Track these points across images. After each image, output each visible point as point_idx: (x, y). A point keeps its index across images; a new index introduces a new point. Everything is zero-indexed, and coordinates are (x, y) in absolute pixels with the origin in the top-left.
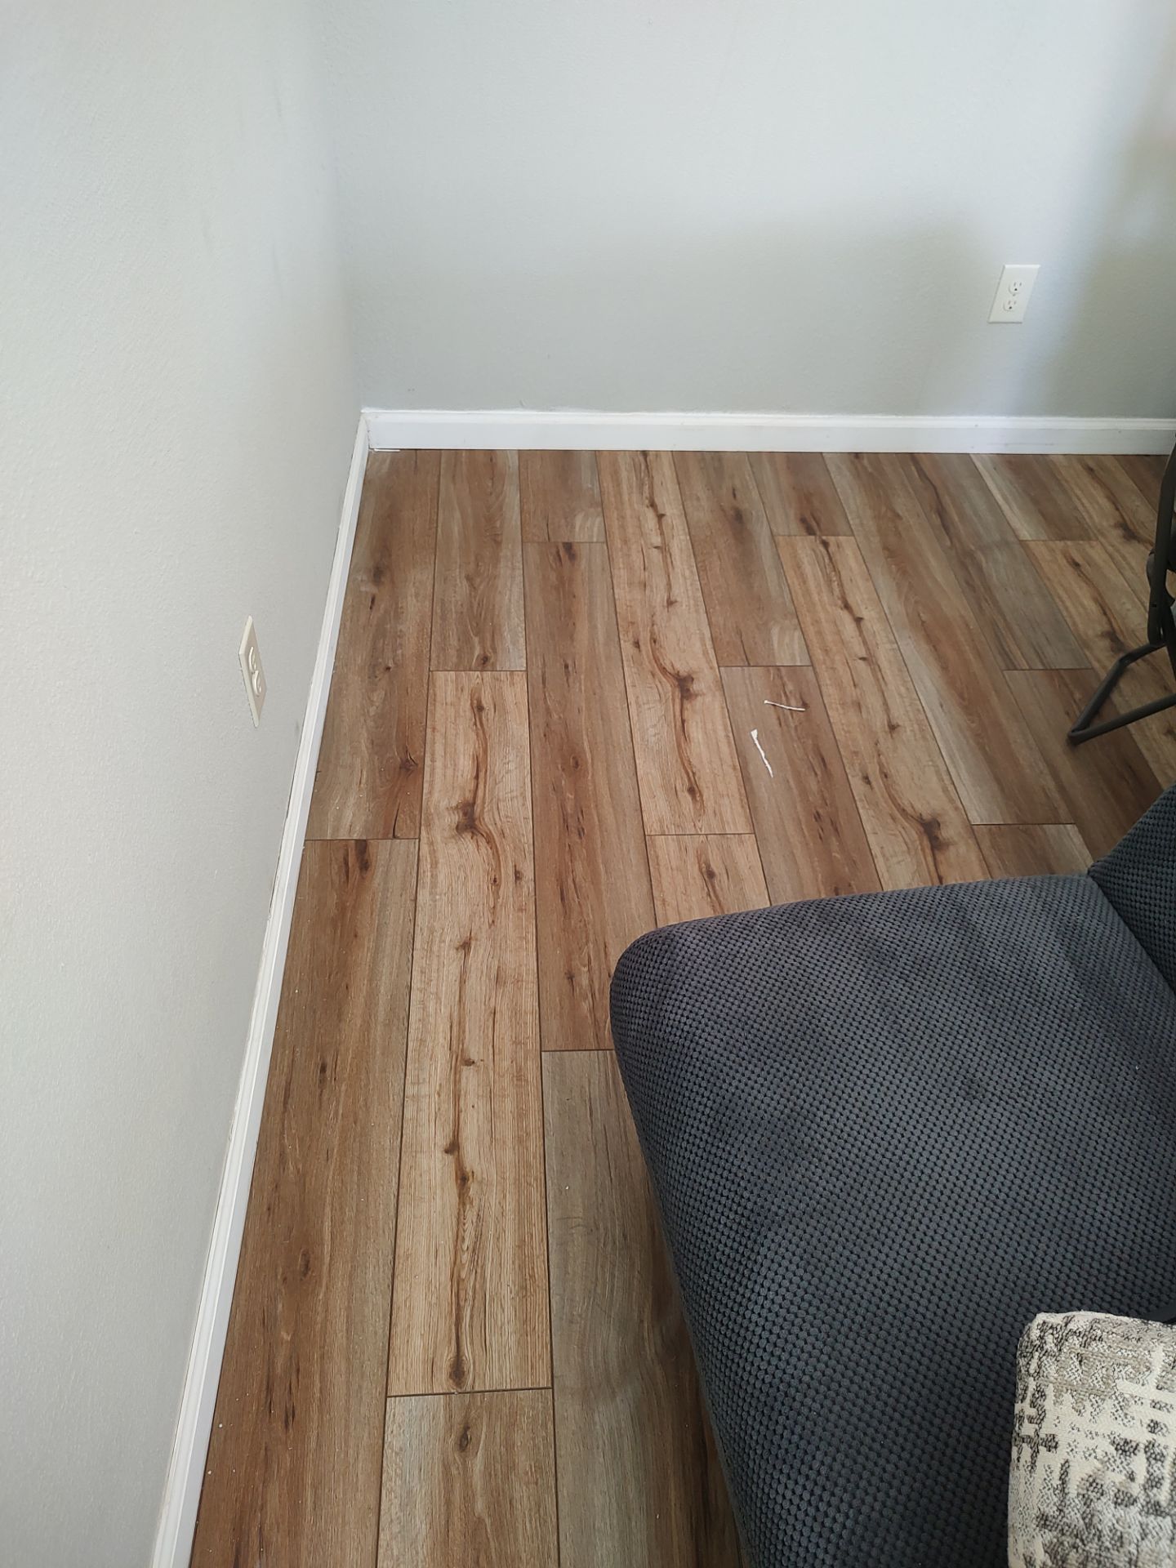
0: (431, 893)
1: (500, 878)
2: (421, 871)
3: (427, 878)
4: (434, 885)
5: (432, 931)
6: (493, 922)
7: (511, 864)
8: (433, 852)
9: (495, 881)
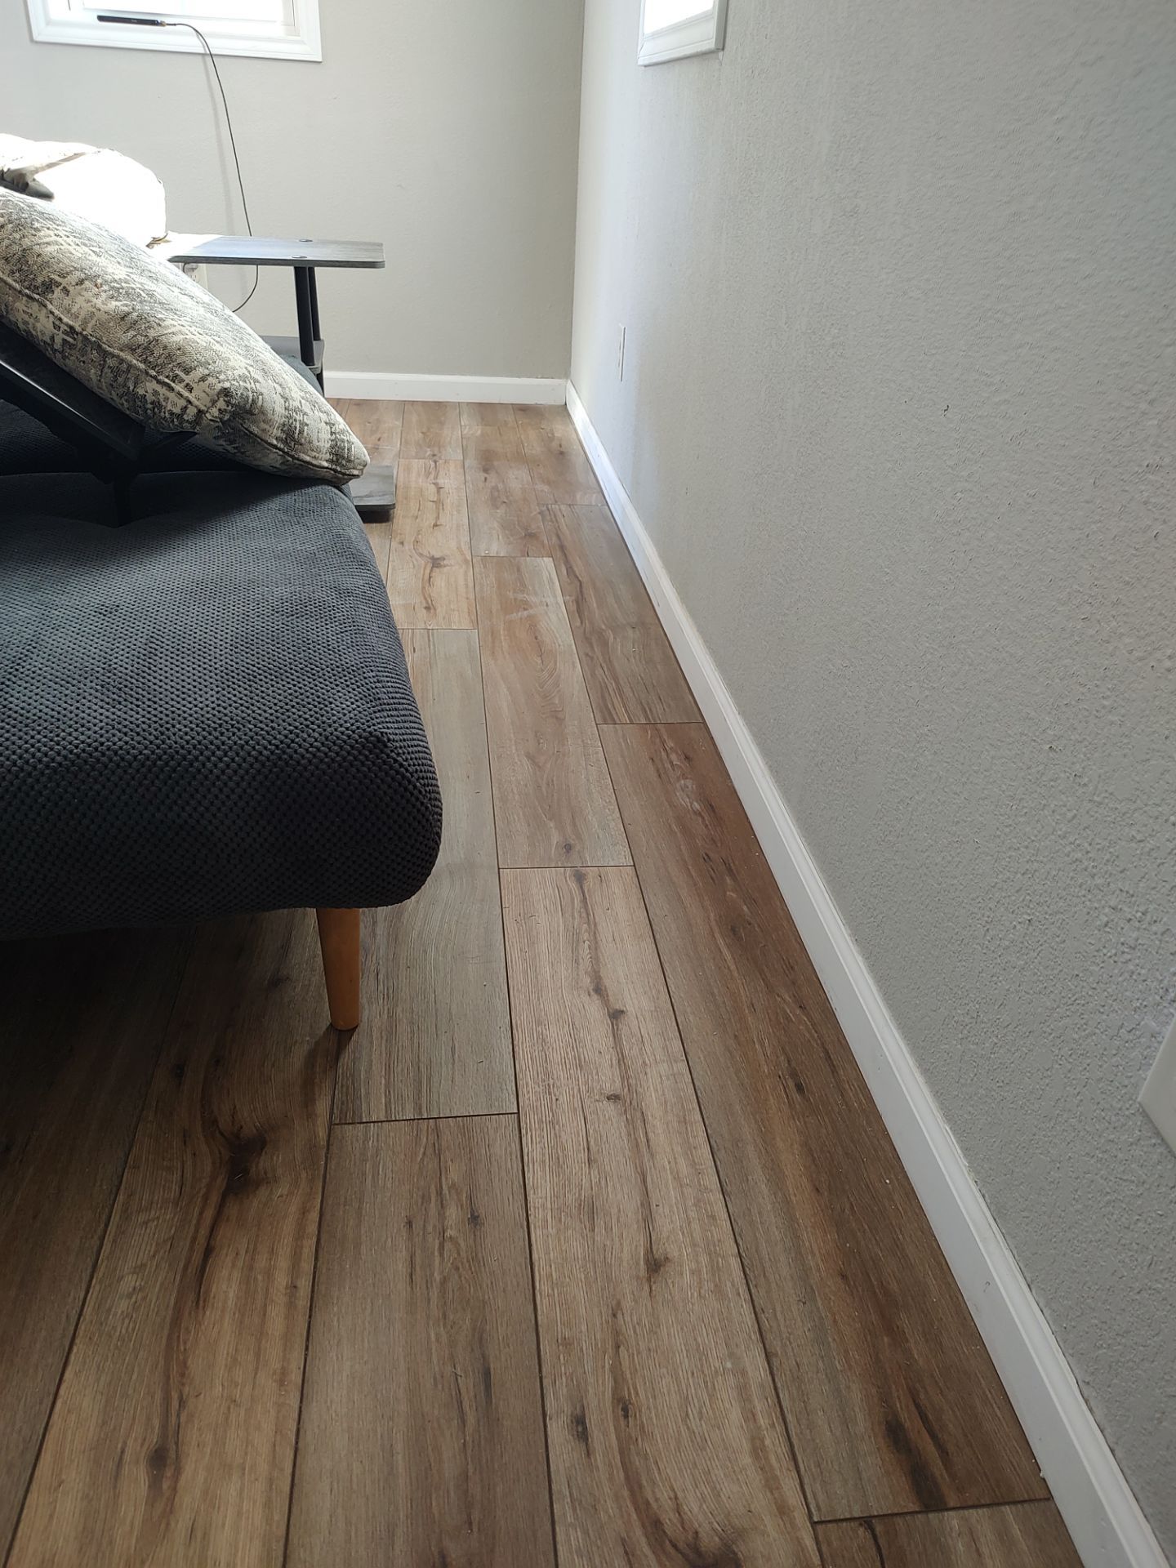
0: (744, 1373)
1: (616, 1419)
2: (779, 1428)
3: (761, 1407)
4: (743, 1391)
5: (718, 1291)
6: (614, 1315)
7: (599, 1458)
8: (771, 1484)
9: (625, 1410)
